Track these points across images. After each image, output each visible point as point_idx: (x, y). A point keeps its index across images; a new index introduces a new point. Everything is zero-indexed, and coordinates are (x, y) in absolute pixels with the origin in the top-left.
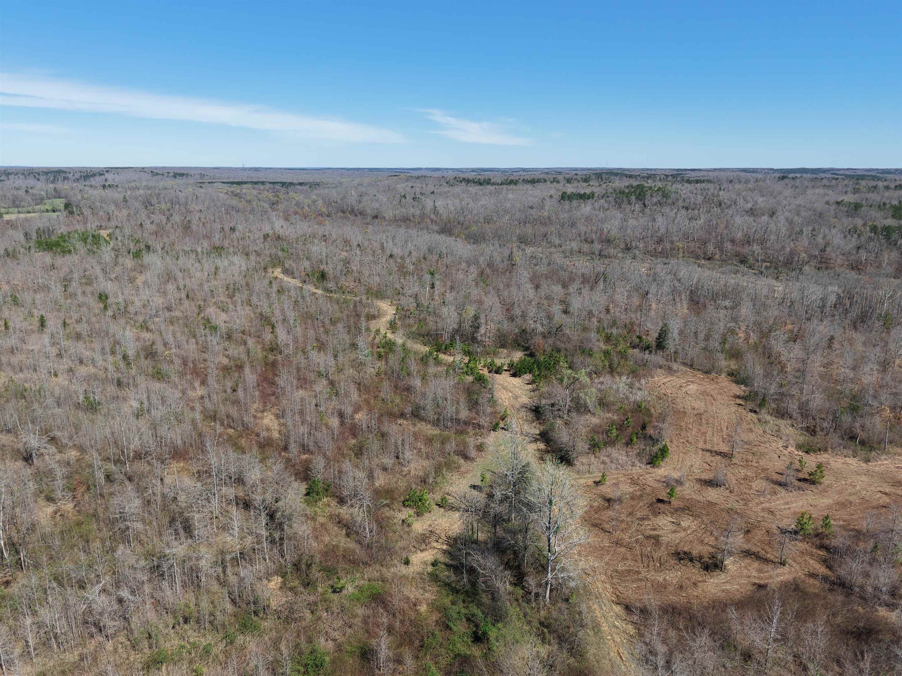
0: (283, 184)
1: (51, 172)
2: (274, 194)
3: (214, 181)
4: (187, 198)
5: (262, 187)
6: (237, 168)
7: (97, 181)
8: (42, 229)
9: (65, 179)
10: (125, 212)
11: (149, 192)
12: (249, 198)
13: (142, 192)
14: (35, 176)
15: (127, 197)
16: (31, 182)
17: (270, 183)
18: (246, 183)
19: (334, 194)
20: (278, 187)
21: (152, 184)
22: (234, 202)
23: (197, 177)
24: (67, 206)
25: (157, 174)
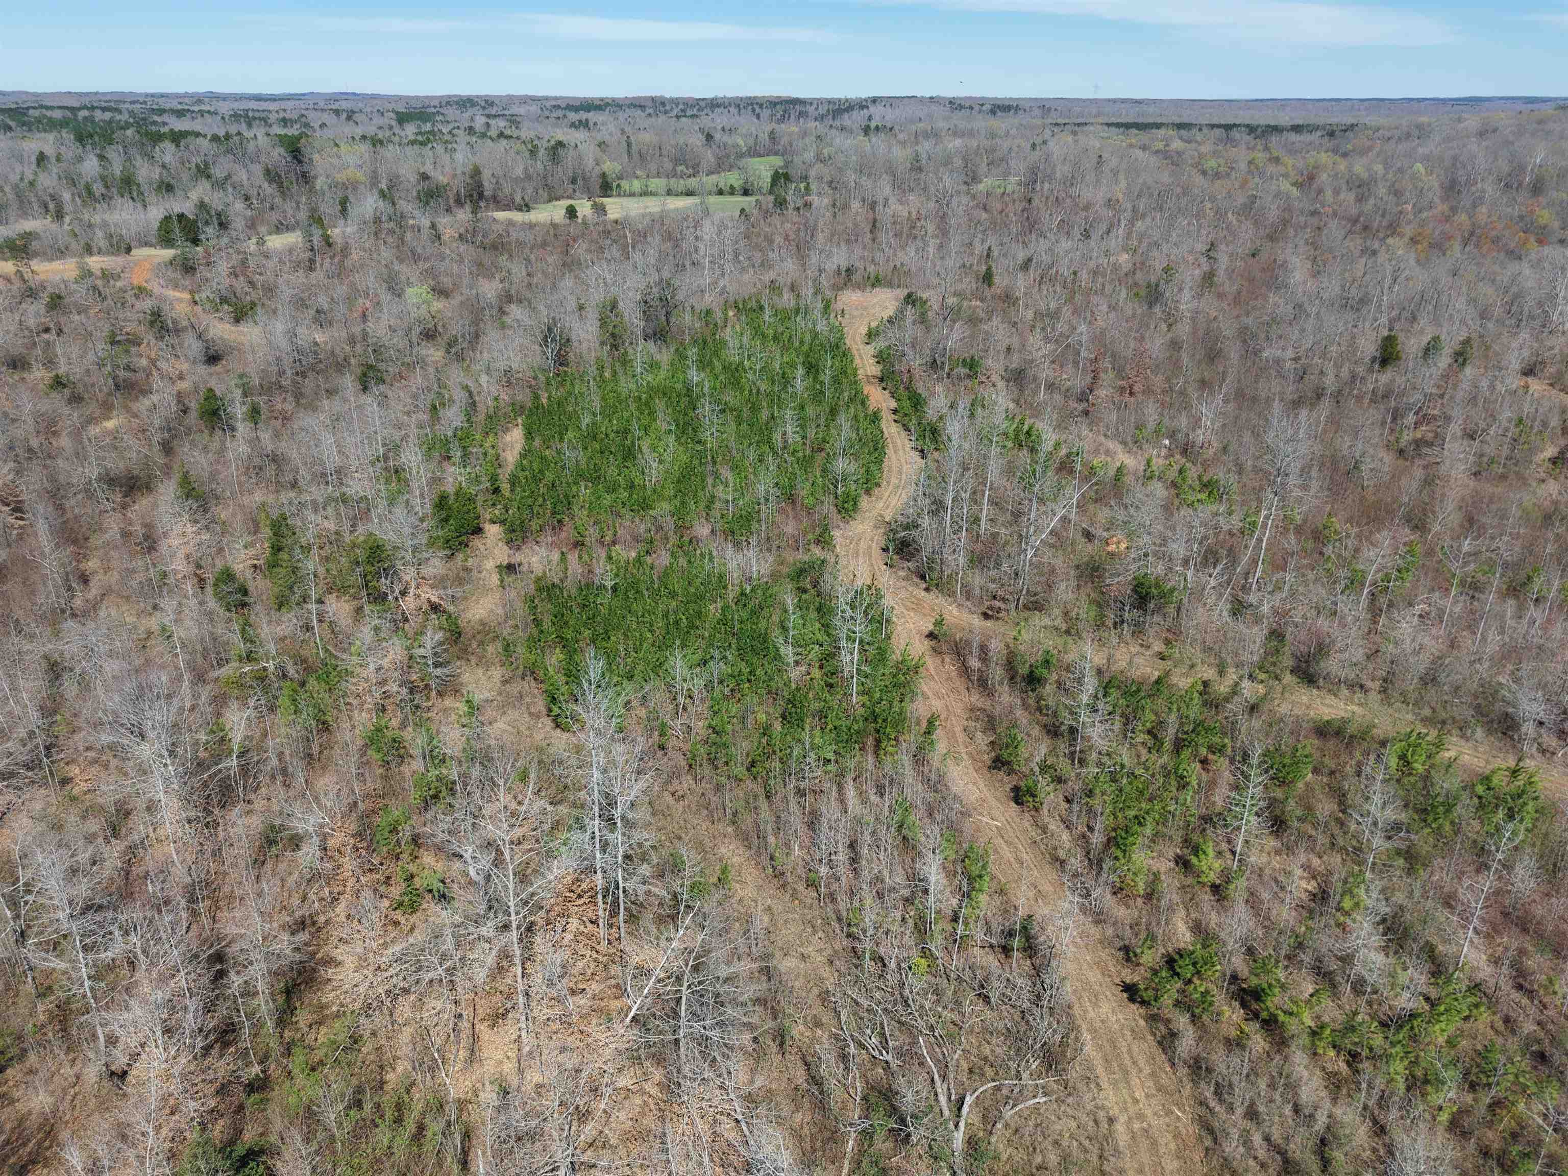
0: (1252, 129)
7: (856, 119)
9: (801, 114)
20: (1238, 135)
21: (961, 125)
23: (1037, 112)
24: (780, 178)
25: (961, 107)
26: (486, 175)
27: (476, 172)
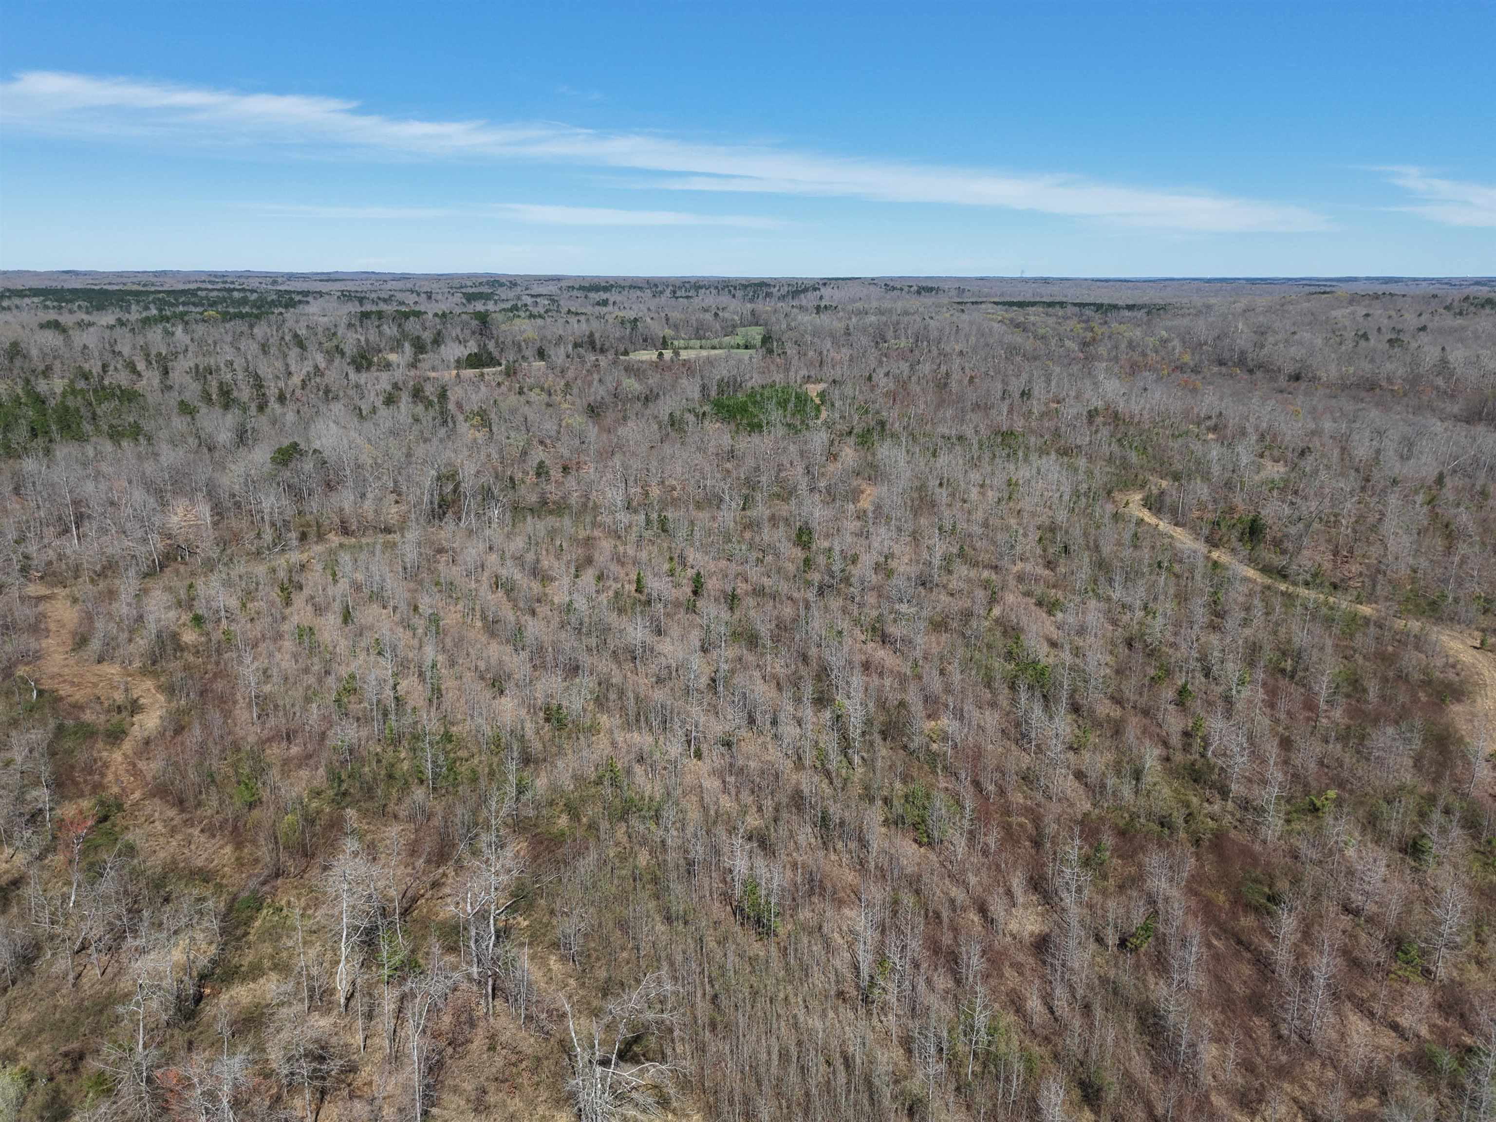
0: (1099, 307)
1: (750, 285)
2: (1083, 325)
3: (980, 300)
4: (941, 330)
5: (1061, 313)
6: (1012, 279)
7: (809, 300)
8: (726, 380)
9: (768, 295)
10: (846, 352)
11: (884, 319)
12: (1041, 331)
13: (873, 318)
14: (730, 291)
15: (851, 327)
16: (724, 299)
17: (1075, 305)
18: (1033, 304)
19: (1202, 328)
20: (1088, 312)
21: (887, 305)
22: (1018, 338)
23: (954, 293)
24: (766, 340)
25: (894, 288)
26: (597, 336)
27: (591, 335)
